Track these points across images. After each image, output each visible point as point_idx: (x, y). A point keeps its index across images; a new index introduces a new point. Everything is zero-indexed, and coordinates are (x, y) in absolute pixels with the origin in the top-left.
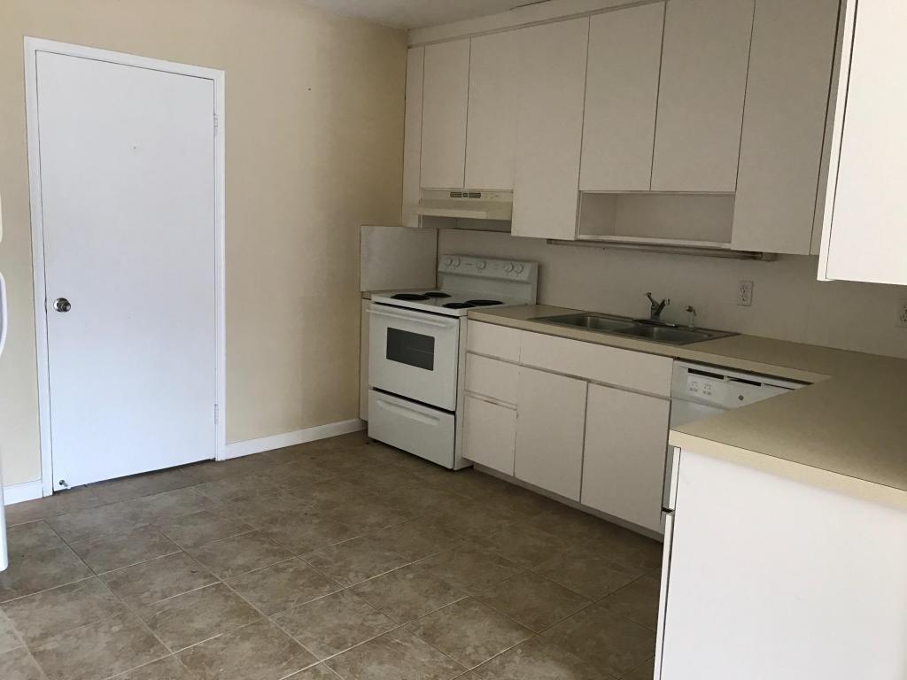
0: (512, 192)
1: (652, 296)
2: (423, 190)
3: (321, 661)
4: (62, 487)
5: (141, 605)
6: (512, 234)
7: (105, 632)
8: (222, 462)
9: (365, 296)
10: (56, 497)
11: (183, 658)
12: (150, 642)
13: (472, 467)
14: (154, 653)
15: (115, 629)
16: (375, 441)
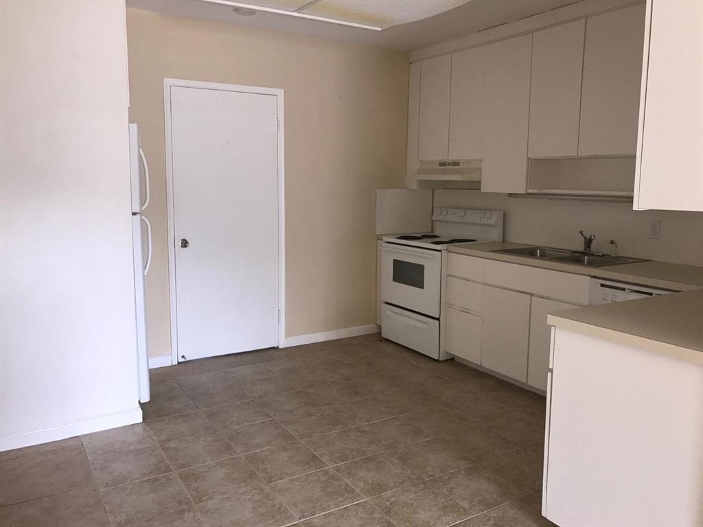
0: (481, 160)
1: (584, 233)
2: (421, 162)
3: (330, 467)
4: (183, 360)
5: (225, 428)
6: (482, 191)
7: (203, 441)
8: (283, 349)
9: (379, 238)
10: (180, 365)
11: (247, 457)
12: (229, 448)
13: (453, 359)
14: (231, 453)
15: (209, 439)
16: (386, 340)
